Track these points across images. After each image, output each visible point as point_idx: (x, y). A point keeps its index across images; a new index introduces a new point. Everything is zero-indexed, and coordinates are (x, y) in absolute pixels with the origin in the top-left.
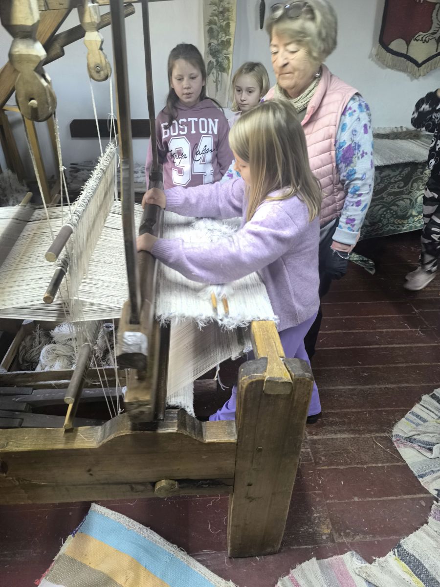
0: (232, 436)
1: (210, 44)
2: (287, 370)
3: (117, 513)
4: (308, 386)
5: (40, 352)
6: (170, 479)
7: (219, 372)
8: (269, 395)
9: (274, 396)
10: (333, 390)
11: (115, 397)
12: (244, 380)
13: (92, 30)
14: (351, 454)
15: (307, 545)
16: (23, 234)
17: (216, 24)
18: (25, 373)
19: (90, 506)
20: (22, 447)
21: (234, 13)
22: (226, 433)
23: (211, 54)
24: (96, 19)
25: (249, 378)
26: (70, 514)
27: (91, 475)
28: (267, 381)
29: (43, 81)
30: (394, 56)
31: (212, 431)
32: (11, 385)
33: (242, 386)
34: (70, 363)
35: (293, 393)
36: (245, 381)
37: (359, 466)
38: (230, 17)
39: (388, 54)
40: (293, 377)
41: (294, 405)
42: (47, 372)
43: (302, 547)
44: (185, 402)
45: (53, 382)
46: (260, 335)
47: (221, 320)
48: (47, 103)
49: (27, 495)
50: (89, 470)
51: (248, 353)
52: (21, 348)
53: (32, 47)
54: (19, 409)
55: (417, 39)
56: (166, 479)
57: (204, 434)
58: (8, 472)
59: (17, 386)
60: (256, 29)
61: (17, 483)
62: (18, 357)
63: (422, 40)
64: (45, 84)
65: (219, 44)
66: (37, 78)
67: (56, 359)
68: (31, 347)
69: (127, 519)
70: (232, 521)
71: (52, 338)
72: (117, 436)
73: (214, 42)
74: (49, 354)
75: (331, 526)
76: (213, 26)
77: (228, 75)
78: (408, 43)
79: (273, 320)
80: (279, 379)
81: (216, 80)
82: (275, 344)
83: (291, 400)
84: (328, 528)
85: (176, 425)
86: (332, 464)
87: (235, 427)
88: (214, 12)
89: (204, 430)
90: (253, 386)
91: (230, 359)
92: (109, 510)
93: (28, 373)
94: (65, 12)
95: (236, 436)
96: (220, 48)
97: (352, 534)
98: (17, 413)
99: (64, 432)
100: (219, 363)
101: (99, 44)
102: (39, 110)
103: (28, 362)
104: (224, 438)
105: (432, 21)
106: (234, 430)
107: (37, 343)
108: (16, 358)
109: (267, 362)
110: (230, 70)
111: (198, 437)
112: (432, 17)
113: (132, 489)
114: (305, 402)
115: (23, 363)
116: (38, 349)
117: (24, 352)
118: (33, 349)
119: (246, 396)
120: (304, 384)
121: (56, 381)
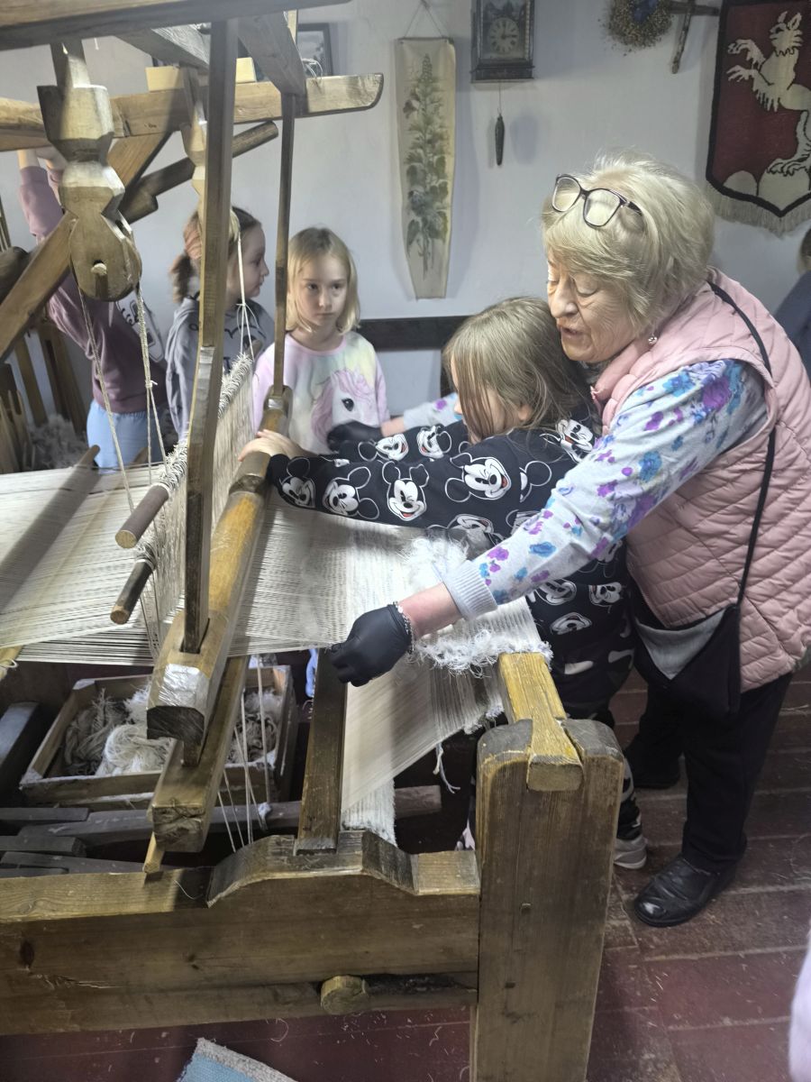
0: (469, 882)
1: (411, 194)
2: (570, 743)
3: (248, 1059)
4: (613, 773)
5: (105, 741)
6: (349, 975)
7: (443, 757)
8: (539, 794)
9: (547, 793)
10: (667, 802)
11: (243, 824)
12: (488, 766)
14: (711, 929)
16: (78, 514)
17: (420, 160)
18: (75, 781)
19: (196, 1045)
20: (62, 912)
21: (452, 141)
22: (458, 876)
23: (413, 209)
25: (498, 759)
26: (157, 1061)
28: (532, 763)
29: (117, 231)
30: (734, 200)
31: (430, 872)
32: (49, 804)
33: (484, 775)
34: (160, 761)
35: (584, 789)
36: (490, 766)
37: (729, 953)
38: (445, 148)
39: (724, 197)
40: (583, 755)
41: (589, 813)
42: (117, 778)
44: (378, 821)
45: (126, 797)
46: (517, 680)
47: (441, 656)
48: (125, 268)
49: (70, 1012)
50: (192, 958)
51: (496, 718)
52: (69, 733)
53: (98, 174)
54: (61, 850)
55: (774, 169)
56: (342, 975)
57: (414, 877)
58: (35, 963)
59: (61, 806)
60: (490, 165)
61: (52, 986)
62: (64, 753)
63: (782, 171)
64: (121, 236)
65: (427, 193)
66: (107, 226)
67: (134, 753)
68: (89, 731)
69: (269, 1070)
70: (479, 1065)
71: (127, 714)
72: (245, 884)
73: (419, 190)
74: (121, 743)
76: (417, 164)
77: (444, 241)
78: (758, 179)
79: (540, 650)
80: (556, 759)
81: (424, 252)
82: (546, 696)
83: (582, 802)
85: (361, 859)
86: (675, 951)
87: (475, 863)
88: (417, 141)
89: (414, 871)
90: (507, 775)
91: (462, 731)
92: (232, 1052)
93: (81, 780)
94: (159, 138)
95: (478, 881)
96: (428, 198)
98: (57, 858)
99: (143, 882)
100: (441, 740)
102: (110, 280)
103: (81, 761)
104: (455, 887)
105: (796, 139)
106: (474, 869)
107: (100, 723)
108: (59, 753)
109: (531, 729)
110: (448, 234)
111: (403, 883)
112: (796, 133)
113: (276, 995)
114: (610, 806)
115: (73, 762)
116: (101, 735)
117: (74, 741)
118: (93, 736)
119: (493, 796)
120: (606, 769)
121: (134, 796)
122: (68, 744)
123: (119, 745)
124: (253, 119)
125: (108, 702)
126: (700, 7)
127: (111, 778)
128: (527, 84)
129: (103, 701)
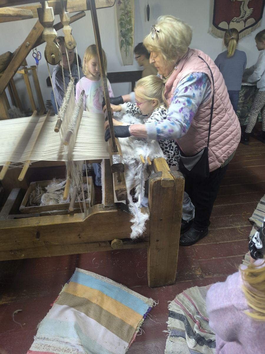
1: (121, 31)
2: (171, 176)
4: (182, 182)
5: (41, 198)
6: (118, 239)
8: (164, 188)
9: (166, 188)
13: (67, 25)
14: (210, 238)
15: (188, 280)
17: (124, 20)
18: (35, 207)
19: (75, 269)
20: (47, 223)
21: (133, 13)
23: (122, 36)
24: (68, 19)
25: (154, 180)
27: (80, 238)
28: (162, 180)
30: (221, 31)
33: (150, 184)
34: (57, 202)
35: (175, 187)
36: (152, 181)
37: (215, 243)
38: (131, 16)
39: (218, 30)
40: (175, 178)
41: (176, 193)
43: (186, 281)
45: (49, 212)
46: (158, 164)
49: (48, 251)
50: (79, 235)
52: (30, 196)
53: (52, 31)
56: (116, 239)
58: (40, 237)
59: (31, 214)
60: (146, 21)
61: (44, 244)
66: (54, 45)
68: (36, 195)
70: (150, 264)
71: (46, 190)
72: (92, 215)
73: (124, 30)
75: (201, 271)
76: (122, 21)
77: (132, 46)
80: (168, 179)
81: (126, 50)
82: (166, 167)
83: (175, 190)
84: (200, 272)
88: (123, 13)
90: (156, 183)
92: (85, 270)
96: (127, 32)
97: (212, 274)
101: (70, 31)
103: (35, 204)
106: (148, 210)
107: (39, 193)
108: (28, 202)
109: (162, 173)
110: (133, 44)
113: (100, 245)
114: (181, 192)
115: (32, 204)
116: (40, 196)
117: (32, 198)
118: (37, 197)
119: (153, 189)
120: (180, 182)
121: (51, 211)
122: (30, 199)
123: (46, 199)
124: (78, 11)
125: (40, 188)
127: (45, 206)
129: (38, 189)
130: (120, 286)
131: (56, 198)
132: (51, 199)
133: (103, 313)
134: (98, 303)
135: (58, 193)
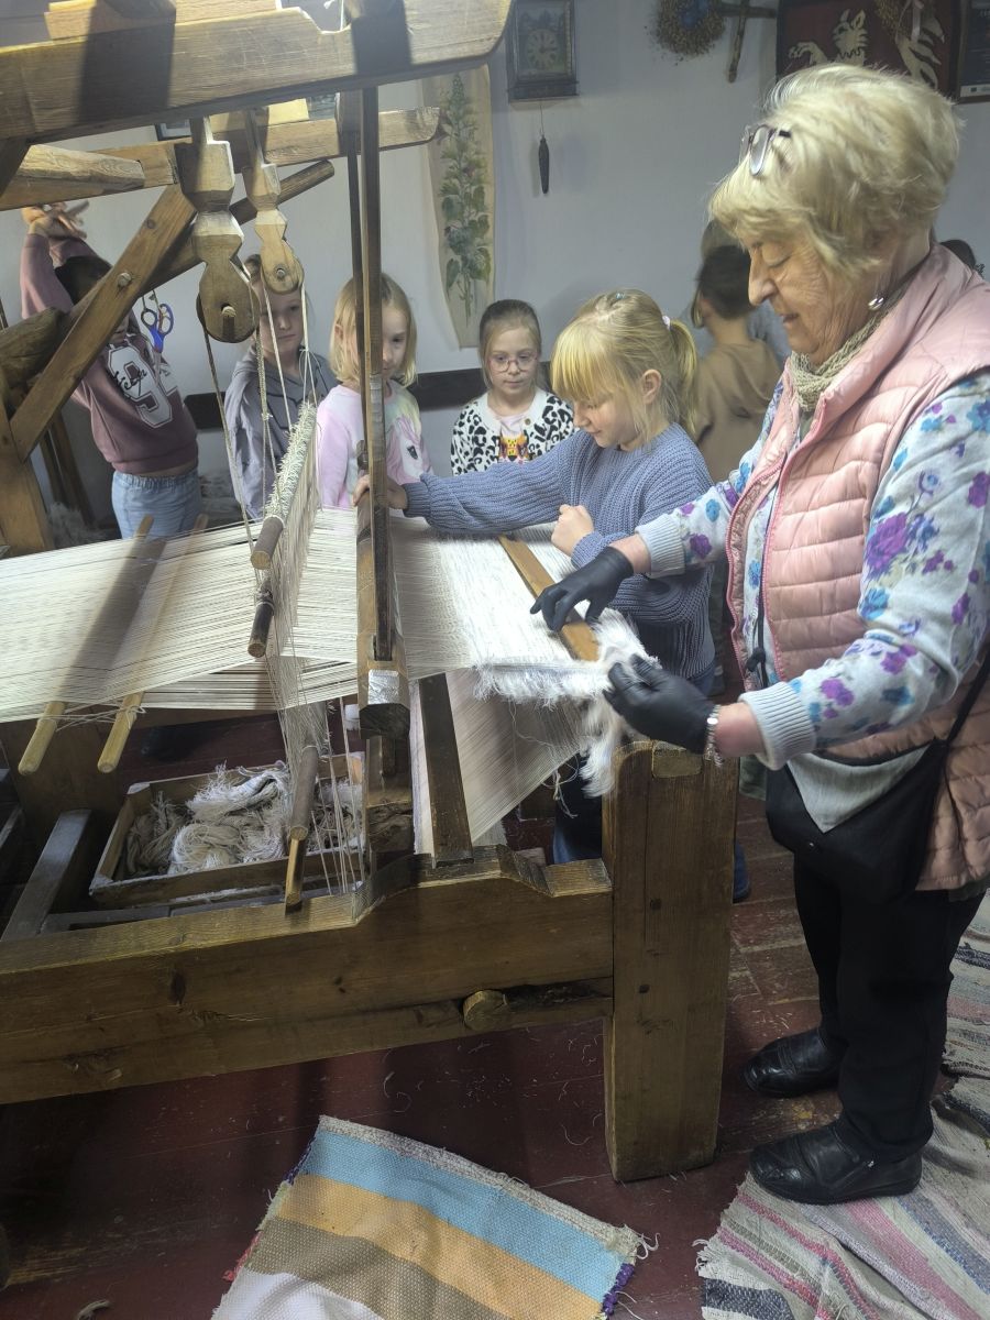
0: (600, 882)
1: (448, 230)
3: (374, 1129)
5: (171, 844)
6: (490, 990)
8: (663, 781)
9: (672, 780)
13: (268, 208)
17: (457, 193)
19: (318, 1123)
20: (213, 940)
21: (490, 169)
22: (589, 878)
23: (451, 247)
25: (624, 750)
31: (561, 878)
34: (236, 856)
35: (705, 774)
38: (482, 177)
41: (710, 800)
42: (195, 875)
45: (206, 896)
49: (217, 1051)
50: (339, 981)
52: (130, 839)
53: (224, 223)
56: (485, 990)
57: (549, 883)
58: (185, 998)
59: (136, 908)
61: (201, 1023)
62: (126, 861)
65: (465, 228)
67: (206, 852)
68: (152, 835)
69: (398, 1138)
70: (616, 1084)
71: (191, 814)
73: (456, 225)
74: (191, 844)
75: (811, 1106)
76: (452, 196)
77: (488, 282)
81: (466, 295)
83: (704, 788)
84: (807, 1110)
85: (497, 865)
87: (604, 867)
88: (451, 170)
89: (548, 879)
90: (634, 764)
92: (356, 1124)
93: (153, 880)
95: (609, 881)
96: (467, 234)
99: (284, 912)
101: (282, 229)
102: (236, 322)
103: (146, 868)
104: (589, 889)
106: (604, 872)
107: (163, 826)
108: (121, 861)
110: (492, 272)
111: (540, 887)
113: (420, 1017)
115: (137, 870)
116: (167, 838)
118: (156, 840)
119: (621, 788)
121: (213, 894)
122: (130, 851)
123: (188, 846)
124: (309, 159)
125: (168, 806)
126: (755, 8)
127: (188, 876)
128: (571, 101)
129: (162, 807)
130: (500, 1181)
131: (230, 842)
132: (211, 846)
133: (441, 1298)
134: (416, 1259)
135: (236, 821)
